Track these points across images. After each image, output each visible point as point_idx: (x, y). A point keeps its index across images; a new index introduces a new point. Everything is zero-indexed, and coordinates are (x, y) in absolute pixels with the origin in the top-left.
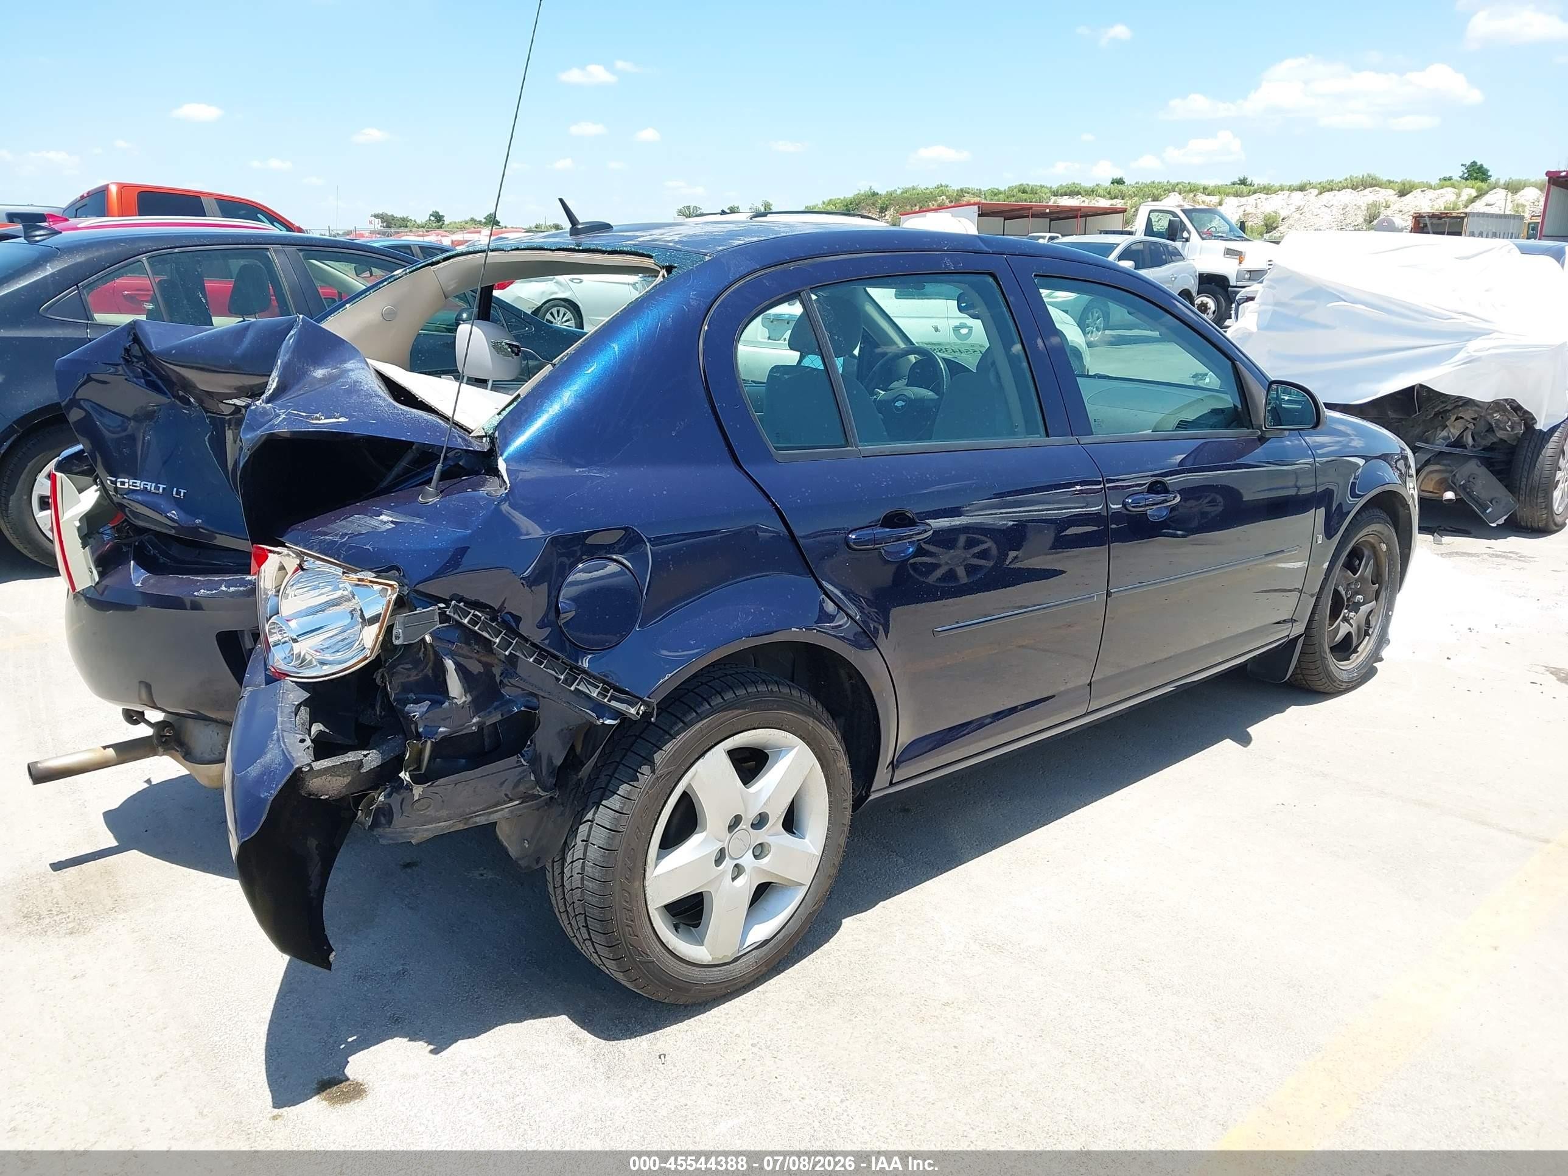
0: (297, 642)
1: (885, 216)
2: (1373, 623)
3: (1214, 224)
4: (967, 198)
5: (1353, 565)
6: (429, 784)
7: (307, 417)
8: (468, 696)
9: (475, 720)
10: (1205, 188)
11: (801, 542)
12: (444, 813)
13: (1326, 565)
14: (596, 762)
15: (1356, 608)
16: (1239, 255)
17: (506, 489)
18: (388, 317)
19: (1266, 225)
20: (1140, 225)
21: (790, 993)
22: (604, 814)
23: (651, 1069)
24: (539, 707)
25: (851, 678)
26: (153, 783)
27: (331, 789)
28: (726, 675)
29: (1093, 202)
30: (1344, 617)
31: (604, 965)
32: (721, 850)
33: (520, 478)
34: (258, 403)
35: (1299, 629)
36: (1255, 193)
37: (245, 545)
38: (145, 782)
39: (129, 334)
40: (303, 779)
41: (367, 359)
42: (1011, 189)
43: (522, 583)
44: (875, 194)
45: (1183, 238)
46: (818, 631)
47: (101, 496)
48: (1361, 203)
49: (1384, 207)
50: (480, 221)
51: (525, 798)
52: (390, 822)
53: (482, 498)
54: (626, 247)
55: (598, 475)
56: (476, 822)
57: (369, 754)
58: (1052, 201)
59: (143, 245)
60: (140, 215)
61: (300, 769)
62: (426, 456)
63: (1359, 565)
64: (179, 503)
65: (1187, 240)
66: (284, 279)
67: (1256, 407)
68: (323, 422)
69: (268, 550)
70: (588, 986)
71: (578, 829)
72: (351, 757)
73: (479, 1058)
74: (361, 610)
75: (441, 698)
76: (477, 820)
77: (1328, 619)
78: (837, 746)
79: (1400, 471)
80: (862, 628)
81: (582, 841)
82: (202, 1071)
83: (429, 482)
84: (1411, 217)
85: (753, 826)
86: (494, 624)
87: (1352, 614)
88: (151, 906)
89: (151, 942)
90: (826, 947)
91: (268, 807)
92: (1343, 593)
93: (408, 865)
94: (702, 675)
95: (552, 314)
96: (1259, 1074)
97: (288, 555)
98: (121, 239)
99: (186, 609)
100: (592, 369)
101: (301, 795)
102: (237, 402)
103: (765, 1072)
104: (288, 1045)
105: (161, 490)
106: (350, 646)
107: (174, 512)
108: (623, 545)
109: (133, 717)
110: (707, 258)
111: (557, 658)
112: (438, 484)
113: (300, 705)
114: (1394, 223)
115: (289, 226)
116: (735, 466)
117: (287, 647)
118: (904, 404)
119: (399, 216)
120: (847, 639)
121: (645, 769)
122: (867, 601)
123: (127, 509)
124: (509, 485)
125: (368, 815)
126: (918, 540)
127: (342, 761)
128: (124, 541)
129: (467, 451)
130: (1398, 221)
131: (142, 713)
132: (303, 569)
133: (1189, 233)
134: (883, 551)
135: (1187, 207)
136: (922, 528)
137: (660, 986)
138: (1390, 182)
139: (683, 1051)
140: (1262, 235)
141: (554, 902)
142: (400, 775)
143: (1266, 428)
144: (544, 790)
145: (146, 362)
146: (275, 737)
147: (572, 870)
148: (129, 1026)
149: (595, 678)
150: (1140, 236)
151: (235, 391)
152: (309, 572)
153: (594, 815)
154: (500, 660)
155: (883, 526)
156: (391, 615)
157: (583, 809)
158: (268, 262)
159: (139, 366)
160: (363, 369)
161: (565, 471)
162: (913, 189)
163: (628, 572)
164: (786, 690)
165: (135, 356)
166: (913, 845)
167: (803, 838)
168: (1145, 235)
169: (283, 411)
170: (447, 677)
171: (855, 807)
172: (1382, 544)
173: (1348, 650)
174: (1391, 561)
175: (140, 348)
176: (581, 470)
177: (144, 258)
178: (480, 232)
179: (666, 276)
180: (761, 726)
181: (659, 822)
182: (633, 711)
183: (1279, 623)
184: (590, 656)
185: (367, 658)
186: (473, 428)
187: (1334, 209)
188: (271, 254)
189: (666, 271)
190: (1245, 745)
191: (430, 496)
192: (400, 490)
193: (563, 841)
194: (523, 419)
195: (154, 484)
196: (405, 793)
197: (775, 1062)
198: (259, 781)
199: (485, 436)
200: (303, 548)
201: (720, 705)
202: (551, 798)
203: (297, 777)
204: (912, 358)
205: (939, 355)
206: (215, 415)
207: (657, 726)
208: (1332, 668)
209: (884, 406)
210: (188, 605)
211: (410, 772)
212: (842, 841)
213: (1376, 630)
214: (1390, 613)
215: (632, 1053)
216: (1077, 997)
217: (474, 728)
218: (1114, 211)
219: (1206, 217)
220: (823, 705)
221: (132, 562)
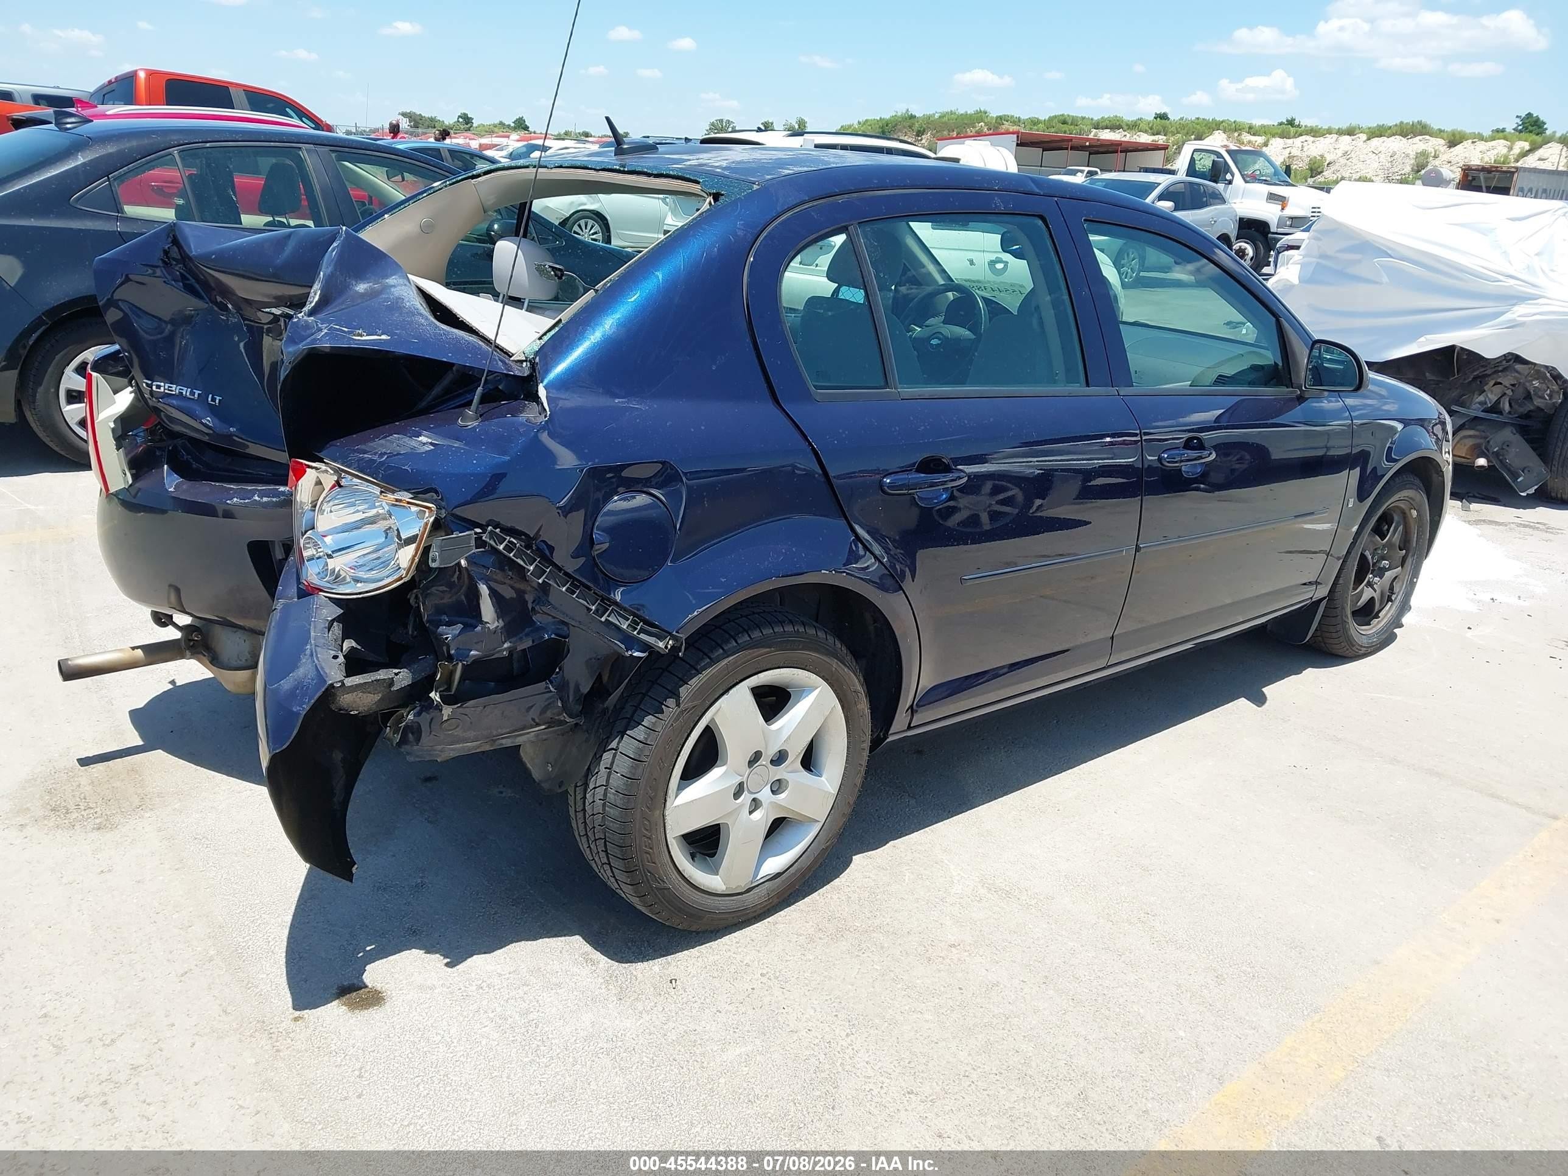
0: (332, 558)
1: (921, 140)
2: (1396, 589)
3: (1257, 167)
4: (1007, 126)
5: (1382, 529)
6: (459, 705)
7: (349, 333)
8: (500, 621)
9: (506, 645)
10: (1250, 128)
11: (834, 481)
12: (471, 734)
13: (1355, 529)
14: (622, 693)
15: (1381, 573)
16: (1282, 200)
17: (546, 417)
18: (426, 229)
19: (1311, 170)
20: (1181, 164)
21: (800, 925)
22: (627, 745)
23: (663, 993)
24: (569, 636)
25: (875, 622)
26: (177, 685)
27: (361, 705)
28: (754, 613)
29: (1135, 137)
30: (1369, 581)
31: (621, 889)
32: (740, 784)
33: (560, 405)
34: (300, 315)
35: (1323, 592)
36: (1301, 135)
37: (282, 457)
38: (170, 682)
39: (168, 236)
40: (334, 695)
41: (409, 275)
42: (1051, 119)
43: (558, 513)
44: (912, 117)
45: (1226, 180)
46: (847, 574)
47: (136, 399)
48: (1409, 151)
49: (1434, 157)
50: (509, 125)
51: (551, 723)
52: (418, 740)
53: (522, 424)
54: (672, 170)
55: (638, 407)
56: (502, 744)
57: (400, 672)
58: (1092, 134)
59: (175, 138)
60: (167, 105)
61: (332, 685)
62: (467, 378)
63: (1388, 530)
64: (213, 410)
65: (1230, 182)
66: (315, 180)
67: (1296, 363)
68: (365, 338)
69: (306, 465)
70: (603, 907)
71: (601, 756)
72: (382, 674)
73: (495, 973)
74: (398, 530)
75: (473, 621)
76: (504, 741)
77: (1352, 583)
78: (859, 688)
79: (1436, 436)
80: (889, 571)
81: (606, 768)
82: (226, 971)
83: (469, 404)
84: (1460, 169)
85: (772, 762)
86: (528, 552)
87: (1377, 579)
88: (176, 806)
89: (176, 841)
90: (836, 882)
91: (300, 721)
92: (1370, 557)
93: (428, 779)
94: (729, 612)
95: (579, 226)
96: (1258, 1031)
97: (326, 471)
98: (152, 131)
99: (217, 517)
100: (635, 297)
101: (331, 709)
102: (274, 310)
103: (773, 1001)
104: (309, 950)
105: (196, 396)
106: (385, 564)
107: (209, 418)
108: (661, 479)
109: (162, 620)
110: (755, 187)
111: (589, 588)
112: (477, 408)
113: (333, 621)
114: (1442, 175)
115: (318, 124)
116: (773, 404)
117: (321, 562)
118: (939, 342)
119: (427, 116)
120: (873, 582)
121: (671, 702)
122: (893, 541)
123: (162, 414)
124: (549, 413)
125: (396, 732)
126: (952, 487)
127: (373, 678)
128: (158, 445)
129: (507, 375)
130: (1447, 173)
131: (171, 617)
132: (340, 486)
133: (1233, 175)
134: (916, 497)
135: (1233, 147)
136: (956, 475)
137: (674, 913)
138: (1441, 131)
139: (694, 976)
140: (1306, 180)
141: (574, 825)
142: (430, 695)
143: (1305, 387)
144: (571, 717)
145: (185, 266)
146: (308, 652)
147: (595, 796)
148: (155, 922)
149: (625, 610)
150: (1182, 176)
151: (274, 301)
152: (347, 489)
153: (618, 744)
154: (533, 587)
155: (918, 471)
156: (428, 537)
157: (608, 738)
158: (300, 162)
159: (178, 269)
160: (405, 285)
161: (604, 401)
162: (952, 114)
163: (662, 506)
164: (811, 631)
165: (174, 259)
166: (925, 786)
167: (820, 776)
168: (1187, 176)
169: (325, 325)
170: (481, 602)
171: (872, 749)
172: (1412, 511)
173: (1370, 615)
174: (1420, 526)
175: (179, 251)
176: (621, 400)
177: (175, 151)
178: (508, 137)
179: (713, 204)
180: (785, 665)
181: (681, 755)
182: (661, 644)
183: (1305, 584)
184: (622, 589)
185: (402, 578)
186: (513, 352)
187: (1382, 156)
188: (304, 154)
189: (713, 198)
190: (1260, 704)
191: (469, 420)
192: (438, 412)
193: (587, 767)
194: (564, 345)
195: (189, 390)
196: (434, 713)
197: (783, 993)
198: (292, 694)
199: (526, 361)
200: (342, 465)
201: (747, 643)
202: (576, 724)
203: (330, 693)
204: (950, 295)
205: (978, 293)
206: (252, 323)
207: (684, 661)
208: (1353, 632)
209: (920, 344)
210: (220, 513)
211: (440, 692)
212: (859, 781)
213: (1399, 597)
214: (1415, 580)
215: (644, 976)
216: (1082, 946)
217: (505, 653)
218: (1155, 147)
219: (1250, 158)
220: (848, 648)
221: (166, 466)
